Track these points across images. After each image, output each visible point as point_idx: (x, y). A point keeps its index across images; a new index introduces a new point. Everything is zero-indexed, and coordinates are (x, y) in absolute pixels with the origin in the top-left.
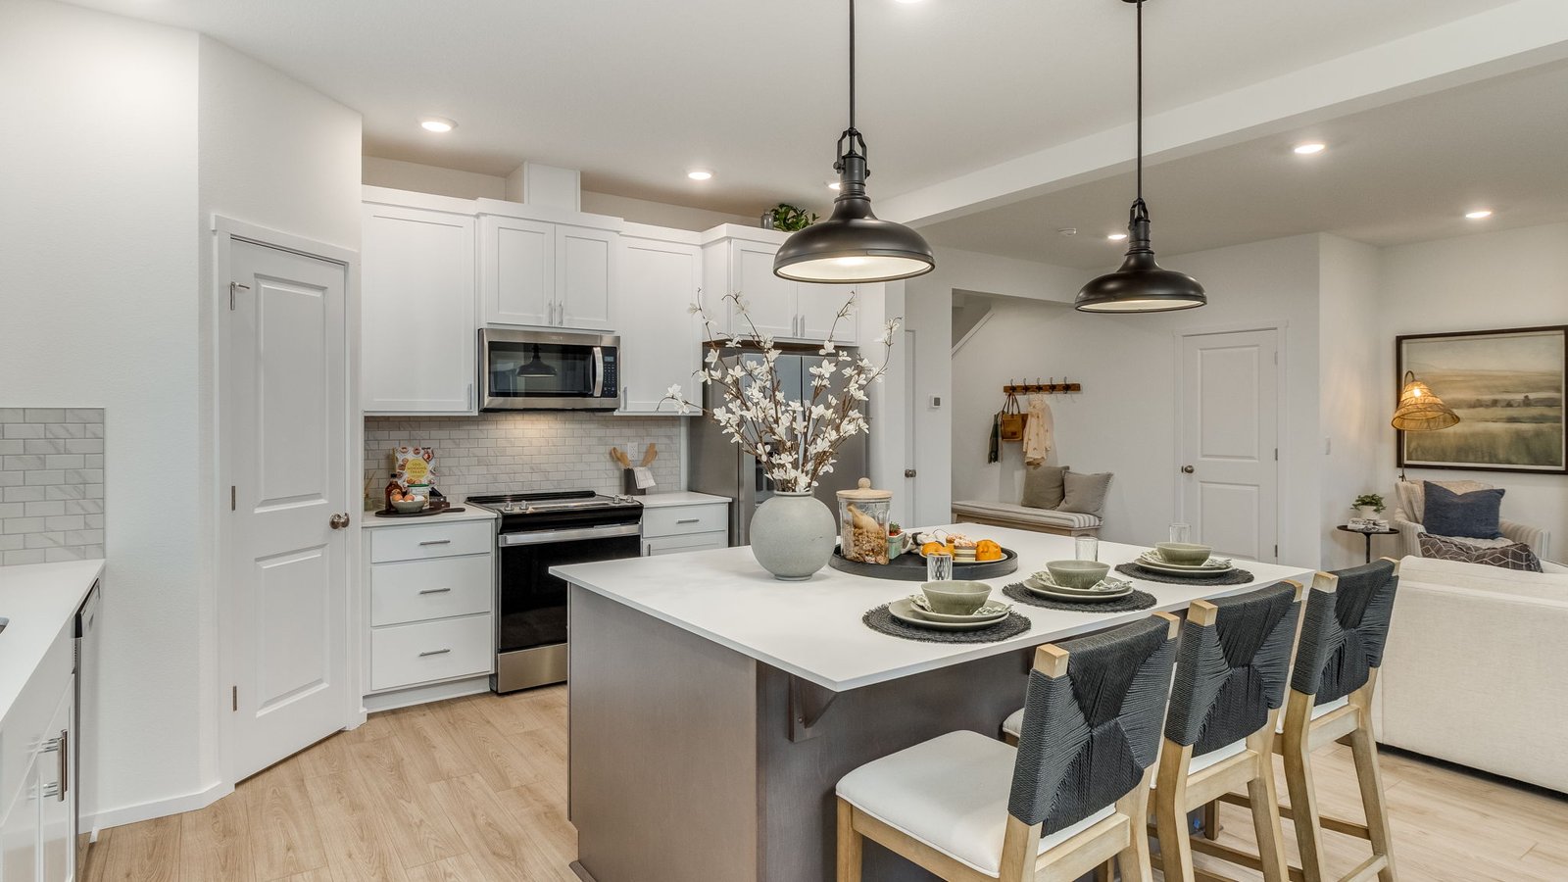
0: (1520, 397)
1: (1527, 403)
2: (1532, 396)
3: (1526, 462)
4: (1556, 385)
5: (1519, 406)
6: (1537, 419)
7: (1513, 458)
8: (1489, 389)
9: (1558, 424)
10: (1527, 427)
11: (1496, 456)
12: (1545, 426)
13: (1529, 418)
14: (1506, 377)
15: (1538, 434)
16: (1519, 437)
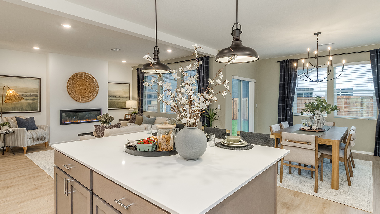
0: (29, 94)
1: (31, 95)
2: (32, 94)
3: (30, 110)
4: (37, 91)
5: (29, 96)
6: (33, 99)
7: (27, 109)
8: (21, 92)
9: (37, 101)
10: (30, 101)
11: (23, 109)
12: (35, 101)
13: (31, 99)
14: (25, 89)
15: (33, 103)
16: (29, 104)
